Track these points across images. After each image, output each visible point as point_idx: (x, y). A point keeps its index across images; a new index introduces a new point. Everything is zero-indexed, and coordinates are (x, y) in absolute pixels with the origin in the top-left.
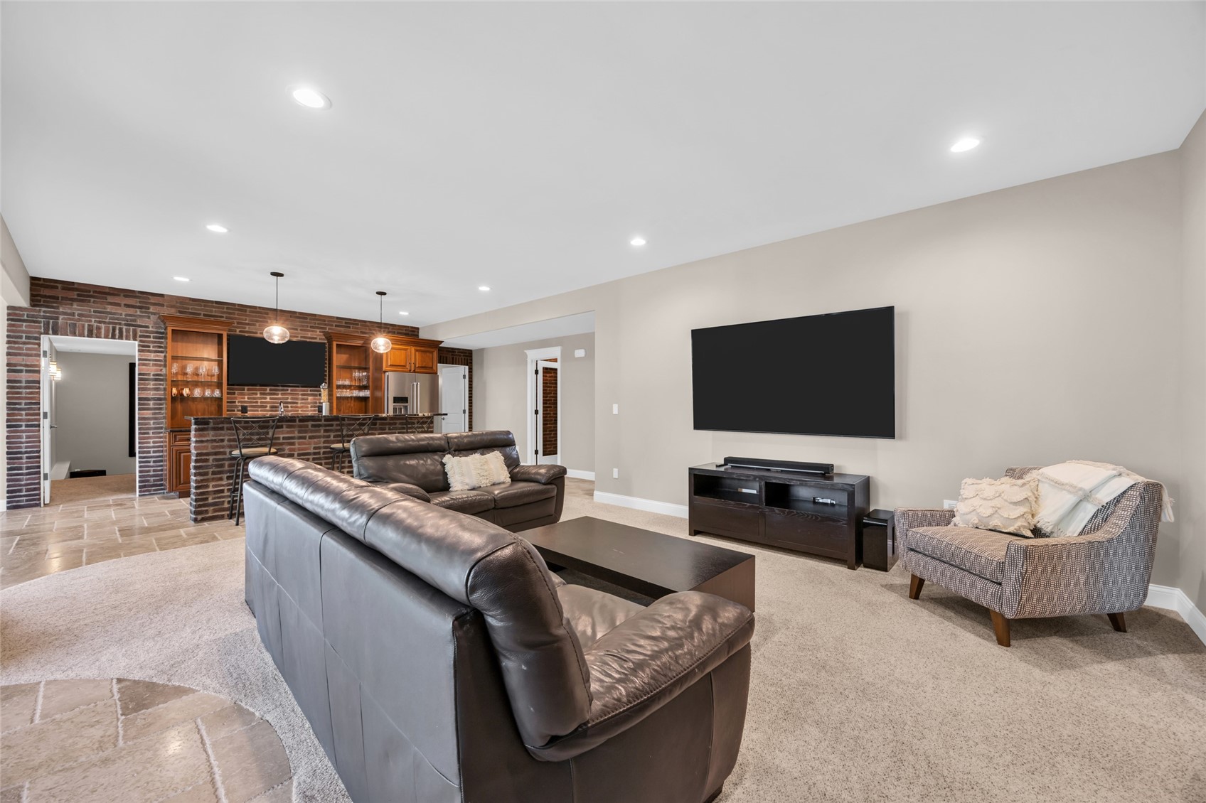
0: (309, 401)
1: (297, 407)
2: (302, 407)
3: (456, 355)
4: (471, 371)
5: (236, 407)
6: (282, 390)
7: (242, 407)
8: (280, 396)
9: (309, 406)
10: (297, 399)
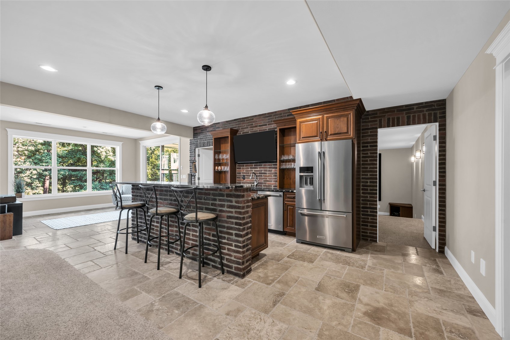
0: (273, 172)
1: (266, 176)
2: (269, 176)
3: (415, 112)
4: (443, 129)
5: (241, 176)
6: (260, 165)
7: (243, 175)
8: (258, 169)
9: (273, 175)
10: (266, 171)
